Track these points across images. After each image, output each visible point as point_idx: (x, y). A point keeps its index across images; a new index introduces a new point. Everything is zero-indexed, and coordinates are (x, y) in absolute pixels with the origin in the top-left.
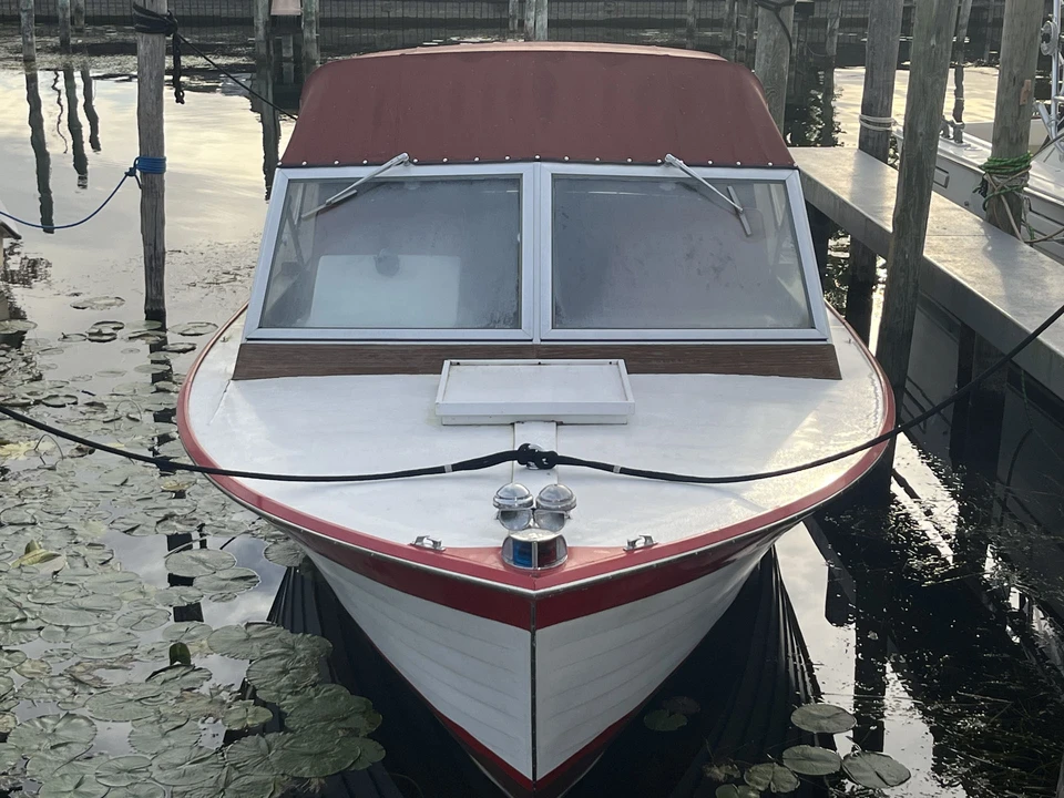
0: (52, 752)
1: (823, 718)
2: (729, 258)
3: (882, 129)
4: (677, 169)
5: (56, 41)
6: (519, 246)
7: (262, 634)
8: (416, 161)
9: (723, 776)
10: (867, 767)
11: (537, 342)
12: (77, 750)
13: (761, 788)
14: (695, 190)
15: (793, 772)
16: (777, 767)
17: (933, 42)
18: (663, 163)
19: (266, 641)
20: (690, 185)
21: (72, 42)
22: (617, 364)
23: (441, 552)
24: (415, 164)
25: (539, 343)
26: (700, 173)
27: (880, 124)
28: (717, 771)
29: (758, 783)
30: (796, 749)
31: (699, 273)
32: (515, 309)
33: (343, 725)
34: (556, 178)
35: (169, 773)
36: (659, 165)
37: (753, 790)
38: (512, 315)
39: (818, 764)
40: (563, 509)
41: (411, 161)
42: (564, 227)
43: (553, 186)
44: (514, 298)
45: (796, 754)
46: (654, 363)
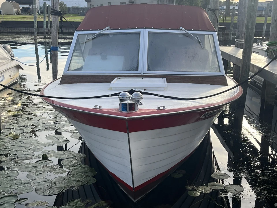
0: (6, 178)
1: (220, 176)
2: (197, 54)
3: (241, 42)
4: (183, 31)
5: (43, 37)
6: (139, 50)
7: (68, 153)
8: (112, 29)
9: (191, 188)
10: (232, 188)
11: (142, 74)
12: (12, 178)
13: (200, 192)
14: (188, 37)
15: (210, 189)
16: (206, 187)
17: (253, 3)
18: (179, 29)
19: (68, 155)
20: (187, 35)
21: (46, 37)
22: (164, 79)
23: (101, 109)
24: (112, 30)
25: (143, 74)
26: (190, 32)
27: (241, 41)
28: (189, 187)
29: (200, 191)
30: (212, 183)
31: (188, 57)
32: (137, 66)
33: (86, 174)
34: (149, 33)
35: (36, 184)
36: (178, 30)
37: (198, 192)
38: (136, 67)
39: (218, 187)
40: (139, 98)
41: (111, 29)
42: (151, 45)
43: (149, 35)
44: (137, 63)
45: (212, 184)
46: (175, 80)
